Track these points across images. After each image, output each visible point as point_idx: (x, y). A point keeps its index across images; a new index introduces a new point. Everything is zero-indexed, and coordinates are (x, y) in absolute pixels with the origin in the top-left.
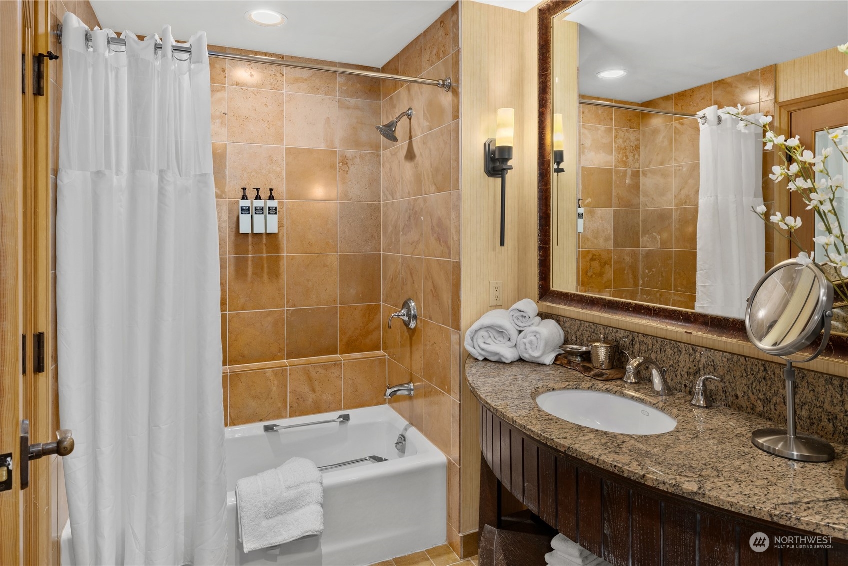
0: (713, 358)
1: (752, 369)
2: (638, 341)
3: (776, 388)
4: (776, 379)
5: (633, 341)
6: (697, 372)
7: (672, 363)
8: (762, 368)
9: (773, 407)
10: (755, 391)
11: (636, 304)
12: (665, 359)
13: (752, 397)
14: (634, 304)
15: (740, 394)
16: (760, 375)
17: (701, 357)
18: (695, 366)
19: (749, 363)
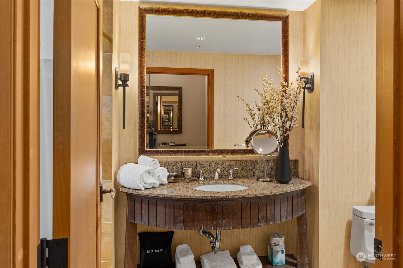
0: (230, 163)
1: (242, 164)
2: (199, 164)
3: (249, 167)
4: (249, 165)
5: (196, 165)
6: (224, 170)
7: (214, 169)
8: (246, 163)
9: (248, 173)
10: (243, 170)
11: (199, 150)
12: (211, 168)
13: (243, 172)
14: (198, 150)
15: (239, 172)
16: (245, 165)
17: (226, 164)
18: (223, 168)
19: (242, 162)
